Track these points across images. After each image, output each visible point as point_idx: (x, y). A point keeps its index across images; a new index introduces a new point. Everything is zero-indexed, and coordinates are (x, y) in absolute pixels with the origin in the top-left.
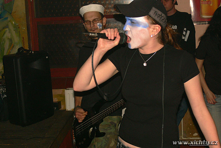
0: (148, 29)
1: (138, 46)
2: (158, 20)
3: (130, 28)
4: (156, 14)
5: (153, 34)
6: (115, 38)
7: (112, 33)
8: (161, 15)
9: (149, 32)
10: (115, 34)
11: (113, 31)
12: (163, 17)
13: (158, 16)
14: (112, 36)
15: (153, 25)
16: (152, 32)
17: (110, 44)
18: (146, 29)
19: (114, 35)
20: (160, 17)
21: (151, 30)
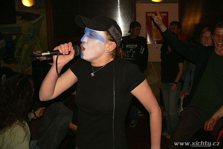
0: (105, 44)
1: (91, 57)
2: (115, 38)
3: (87, 40)
4: (114, 32)
5: (108, 50)
6: (69, 52)
7: (66, 48)
8: (119, 34)
9: (105, 47)
10: (70, 48)
11: (67, 46)
12: (119, 36)
13: (116, 34)
14: (67, 51)
15: (110, 41)
16: (107, 47)
17: (65, 59)
18: (103, 43)
19: (69, 50)
20: (117, 35)
21: (107, 45)
